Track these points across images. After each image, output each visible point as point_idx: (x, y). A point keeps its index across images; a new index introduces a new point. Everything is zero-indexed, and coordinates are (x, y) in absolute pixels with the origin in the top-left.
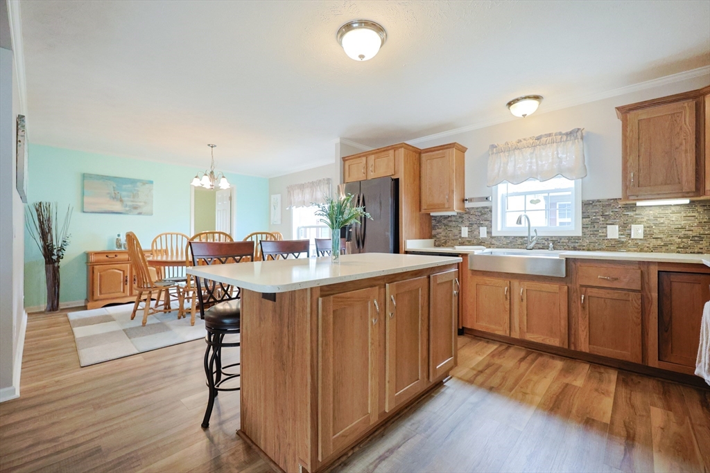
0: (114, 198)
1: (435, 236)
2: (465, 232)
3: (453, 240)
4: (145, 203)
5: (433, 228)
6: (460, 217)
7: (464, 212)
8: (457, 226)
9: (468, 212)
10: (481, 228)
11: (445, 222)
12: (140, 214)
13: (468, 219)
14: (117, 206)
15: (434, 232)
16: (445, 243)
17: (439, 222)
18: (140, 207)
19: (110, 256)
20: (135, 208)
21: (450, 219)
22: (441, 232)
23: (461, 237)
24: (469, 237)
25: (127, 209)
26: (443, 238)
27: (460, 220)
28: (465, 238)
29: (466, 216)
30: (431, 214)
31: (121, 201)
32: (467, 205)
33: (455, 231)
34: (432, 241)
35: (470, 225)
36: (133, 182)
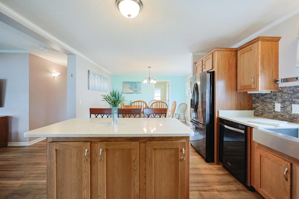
0: (130, 89)
1: (255, 108)
2: (278, 107)
3: (269, 113)
4: (139, 89)
5: (254, 102)
6: (275, 95)
7: (278, 90)
8: (272, 102)
9: (281, 90)
10: (293, 105)
11: (262, 98)
12: (137, 93)
13: (281, 97)
14: (131, 91)
15: (254, 106)
16: (262, 114)
17: (258, 98)
18: (137, 91)
19: (127, 107)
20: (136, 91)
21: (265, 96)
22: (259, 105)
23: (274, 111)
24: (282, 112)
25: (134, 92)
26: (260, 110)
27: (274, 97)
28: (279, 112)
29: (279, 94)
30: (248, 92)
31: (132, 89)
32: (281, 85)
33: (270, 106)
34: (252, 112)
35: (283, 102)
36: (135, 83)
